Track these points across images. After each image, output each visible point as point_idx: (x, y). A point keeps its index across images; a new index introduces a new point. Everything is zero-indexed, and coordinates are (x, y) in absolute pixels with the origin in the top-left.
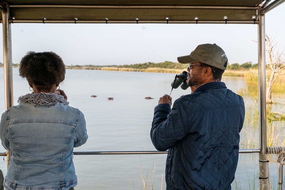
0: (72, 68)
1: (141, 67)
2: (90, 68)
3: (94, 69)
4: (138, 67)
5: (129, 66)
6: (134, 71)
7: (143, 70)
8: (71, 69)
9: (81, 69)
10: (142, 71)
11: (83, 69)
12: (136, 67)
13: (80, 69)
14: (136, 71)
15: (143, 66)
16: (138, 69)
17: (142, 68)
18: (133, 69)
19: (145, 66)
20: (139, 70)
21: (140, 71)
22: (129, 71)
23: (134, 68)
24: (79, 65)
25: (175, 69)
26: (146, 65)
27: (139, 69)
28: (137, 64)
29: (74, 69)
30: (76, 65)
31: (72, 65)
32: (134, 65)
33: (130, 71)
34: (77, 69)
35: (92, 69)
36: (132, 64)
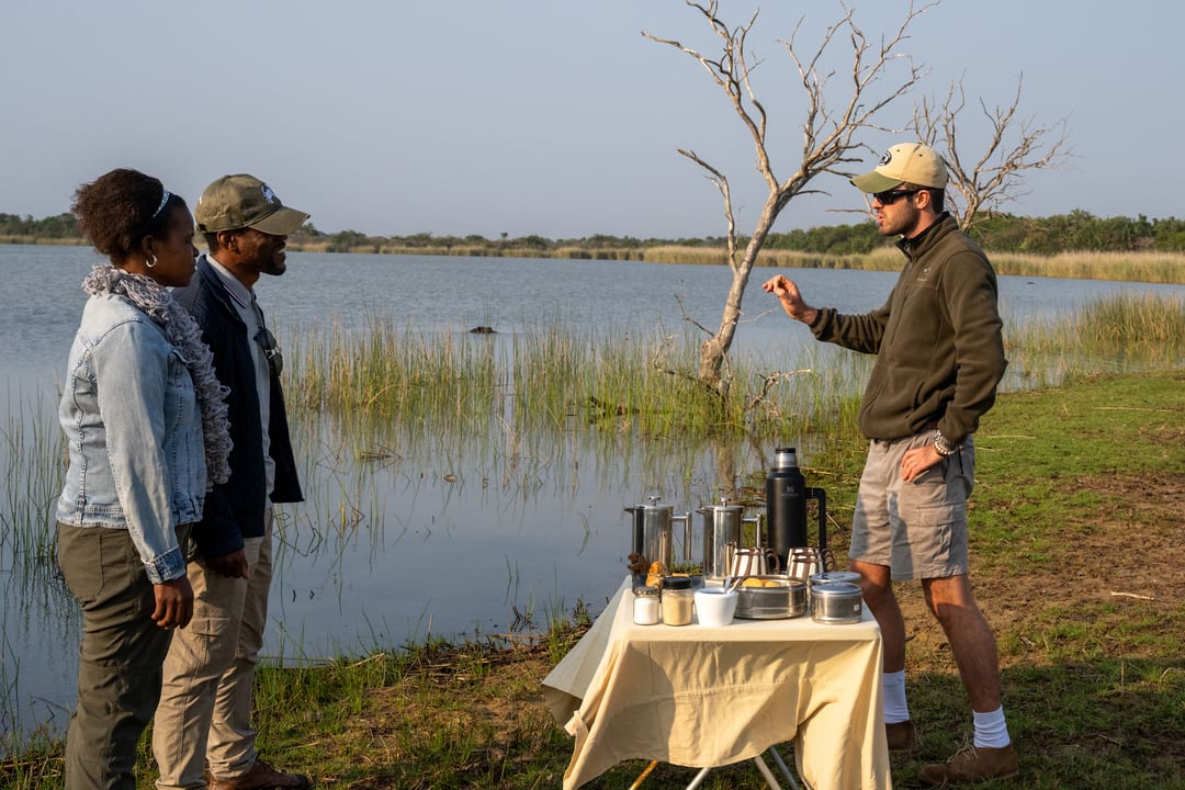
0: (506, 251)
1: (846, 244)
2: (593, 252)
3: (614, 257)
4: (830, 246)
5: (784, 237)
6: (805, 264)
7: (850, 258)
8: (500, 255)
9: (549, 256)
10: (846, 266)
11: (556, 257)
12: (820, 242)
13: (543, 256)
14: (816, 264)
15: (854, 241)
16: (826, 257)
17: (848, 251)
18: (798, 255)
19: (865, 236)
20: (835, 258)
21: (837, 265)
22: (776, 265)
23: (809, 251)
24: (542, 235)
25: (1023, 251)
26: (870, 233)
27: (834, 253)
28: (827, 230)
29: (511, 254)
30: (526, 235)
31: (505, 235)
32: (811, 233)
33: (783, 263)
34: (526, 255)
35: (603, 257)
36: (800, 227)
